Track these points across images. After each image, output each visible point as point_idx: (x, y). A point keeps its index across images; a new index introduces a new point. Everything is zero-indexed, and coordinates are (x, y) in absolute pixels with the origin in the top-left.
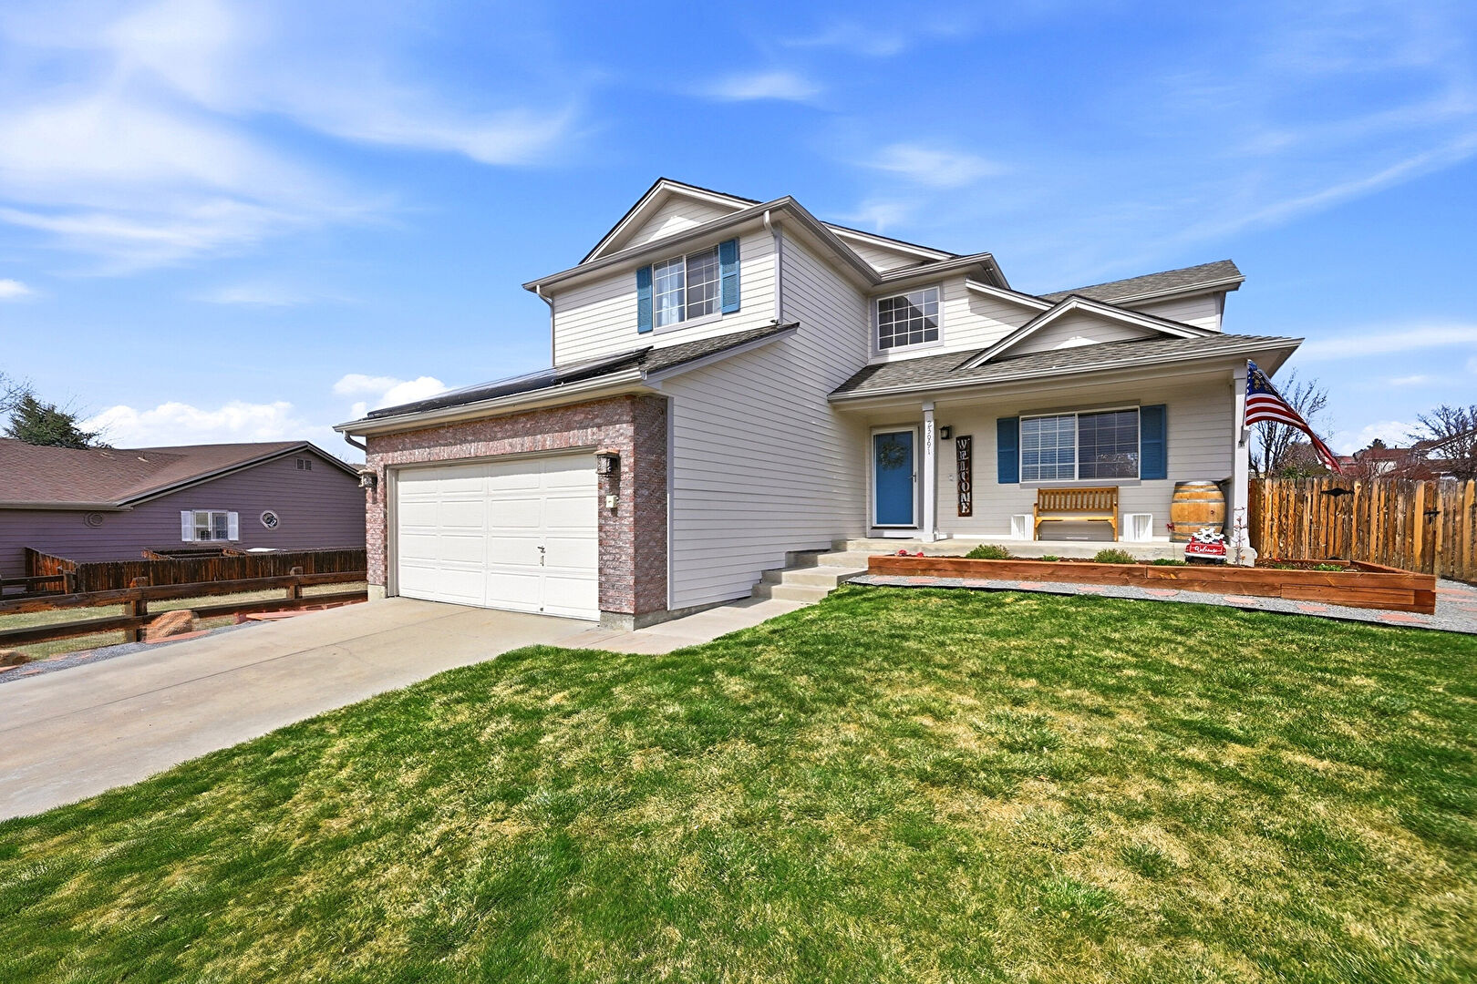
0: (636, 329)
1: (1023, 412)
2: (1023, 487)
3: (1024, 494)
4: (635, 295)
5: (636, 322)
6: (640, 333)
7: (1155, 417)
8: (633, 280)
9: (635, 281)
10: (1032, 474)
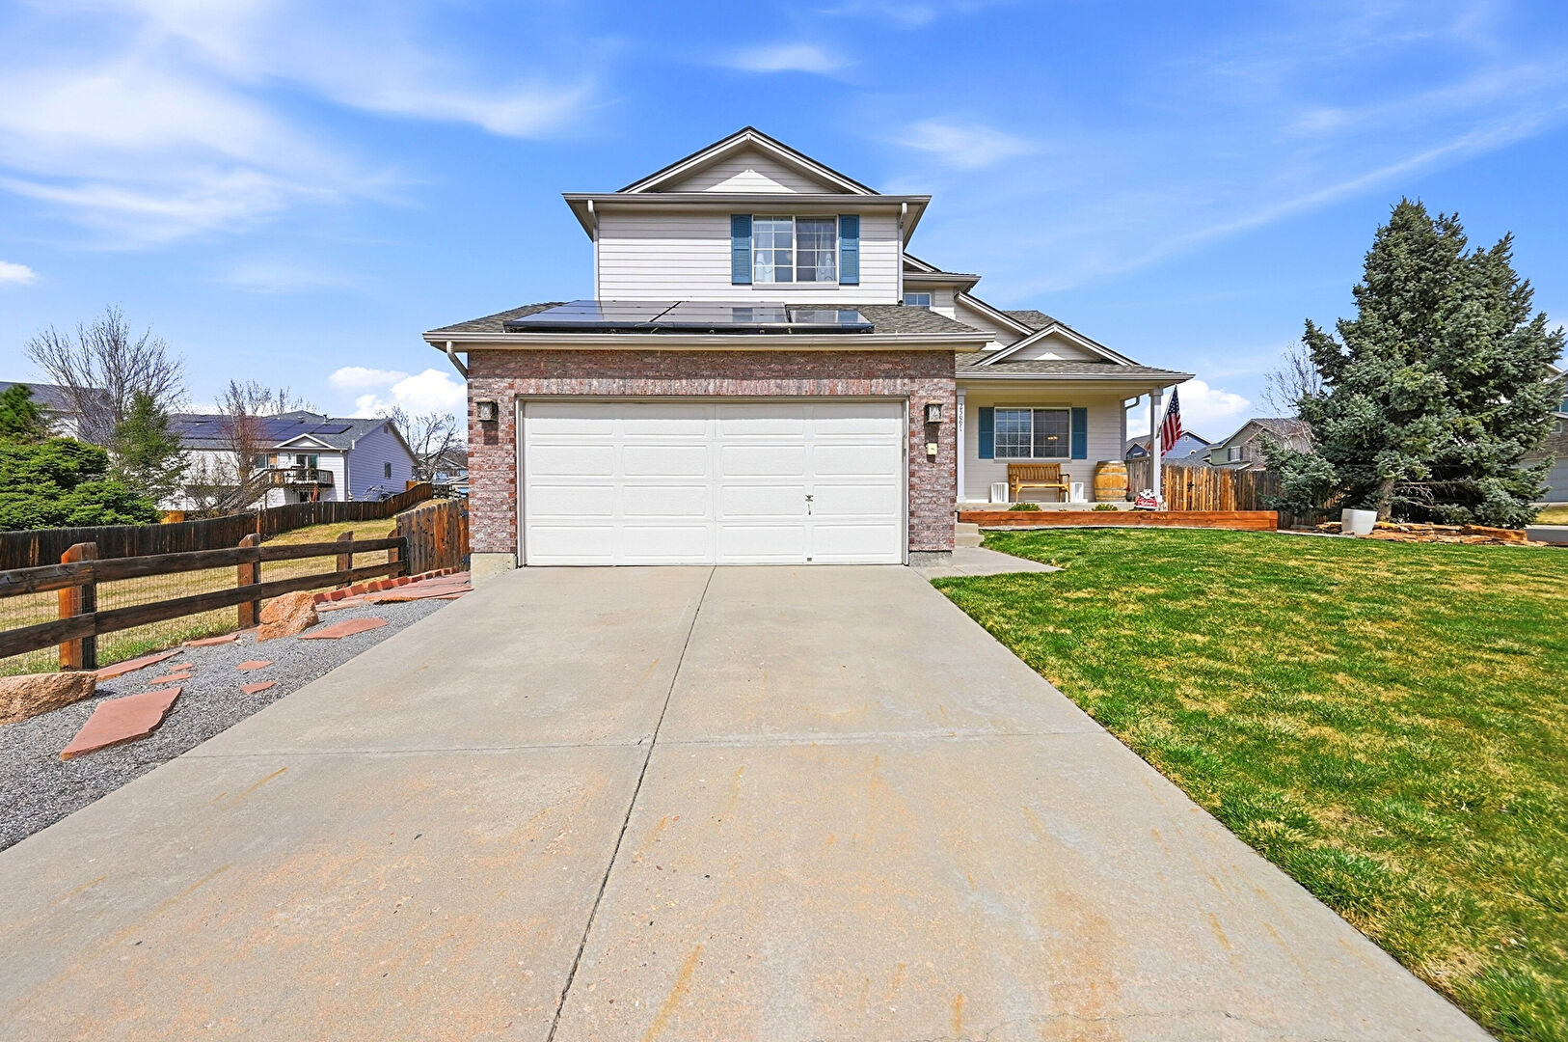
0: (730, 279)
1: (997, 404)
2: (996, 462)
3: (998, 467)
4: (729, 242)
5: (730, 271)
6: (733, 284)
7: (1080, 416)
8: (726, 225)
9: (728, 227)
10: (1002, 453)
